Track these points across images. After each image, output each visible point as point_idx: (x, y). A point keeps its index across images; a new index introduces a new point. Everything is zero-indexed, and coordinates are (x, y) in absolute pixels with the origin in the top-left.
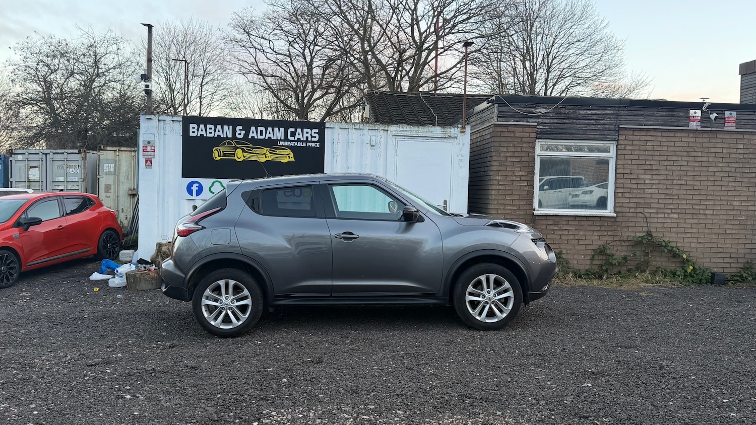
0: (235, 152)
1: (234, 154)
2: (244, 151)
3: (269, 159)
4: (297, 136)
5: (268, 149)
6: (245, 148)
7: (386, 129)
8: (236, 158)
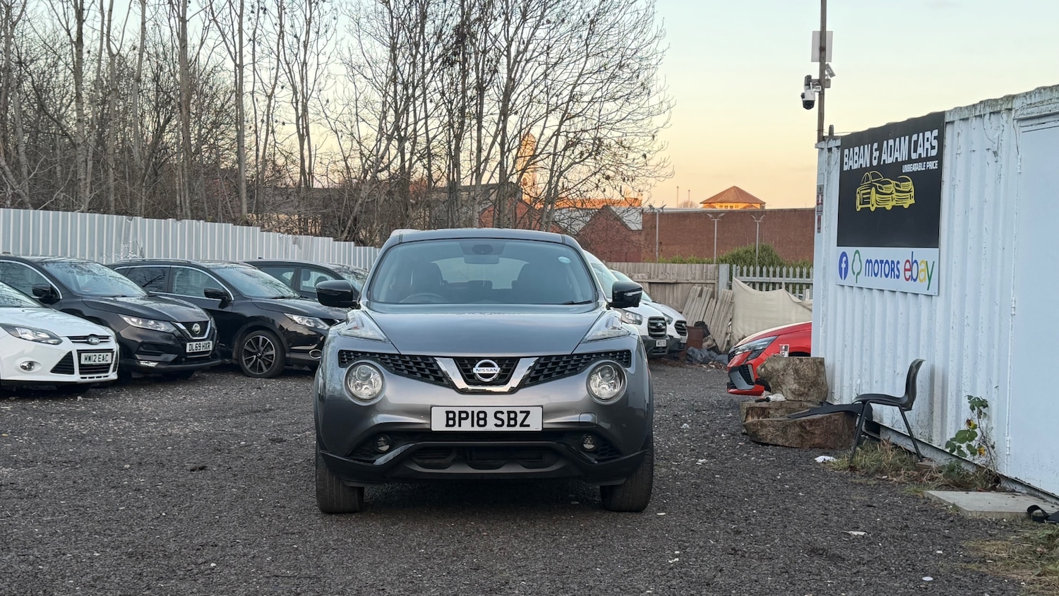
0: (869, 193)
1: (869, 198)
2: (877, 192)
3: (894, 203)
4: (920, 150)
5: (895, 182)
6: (878, 185)
7: (1009, 107)
8: (870, 206)
